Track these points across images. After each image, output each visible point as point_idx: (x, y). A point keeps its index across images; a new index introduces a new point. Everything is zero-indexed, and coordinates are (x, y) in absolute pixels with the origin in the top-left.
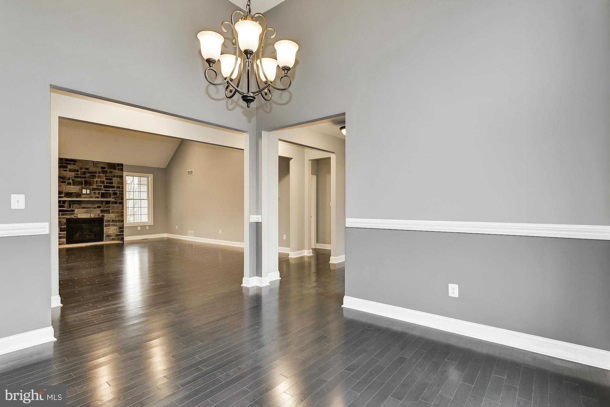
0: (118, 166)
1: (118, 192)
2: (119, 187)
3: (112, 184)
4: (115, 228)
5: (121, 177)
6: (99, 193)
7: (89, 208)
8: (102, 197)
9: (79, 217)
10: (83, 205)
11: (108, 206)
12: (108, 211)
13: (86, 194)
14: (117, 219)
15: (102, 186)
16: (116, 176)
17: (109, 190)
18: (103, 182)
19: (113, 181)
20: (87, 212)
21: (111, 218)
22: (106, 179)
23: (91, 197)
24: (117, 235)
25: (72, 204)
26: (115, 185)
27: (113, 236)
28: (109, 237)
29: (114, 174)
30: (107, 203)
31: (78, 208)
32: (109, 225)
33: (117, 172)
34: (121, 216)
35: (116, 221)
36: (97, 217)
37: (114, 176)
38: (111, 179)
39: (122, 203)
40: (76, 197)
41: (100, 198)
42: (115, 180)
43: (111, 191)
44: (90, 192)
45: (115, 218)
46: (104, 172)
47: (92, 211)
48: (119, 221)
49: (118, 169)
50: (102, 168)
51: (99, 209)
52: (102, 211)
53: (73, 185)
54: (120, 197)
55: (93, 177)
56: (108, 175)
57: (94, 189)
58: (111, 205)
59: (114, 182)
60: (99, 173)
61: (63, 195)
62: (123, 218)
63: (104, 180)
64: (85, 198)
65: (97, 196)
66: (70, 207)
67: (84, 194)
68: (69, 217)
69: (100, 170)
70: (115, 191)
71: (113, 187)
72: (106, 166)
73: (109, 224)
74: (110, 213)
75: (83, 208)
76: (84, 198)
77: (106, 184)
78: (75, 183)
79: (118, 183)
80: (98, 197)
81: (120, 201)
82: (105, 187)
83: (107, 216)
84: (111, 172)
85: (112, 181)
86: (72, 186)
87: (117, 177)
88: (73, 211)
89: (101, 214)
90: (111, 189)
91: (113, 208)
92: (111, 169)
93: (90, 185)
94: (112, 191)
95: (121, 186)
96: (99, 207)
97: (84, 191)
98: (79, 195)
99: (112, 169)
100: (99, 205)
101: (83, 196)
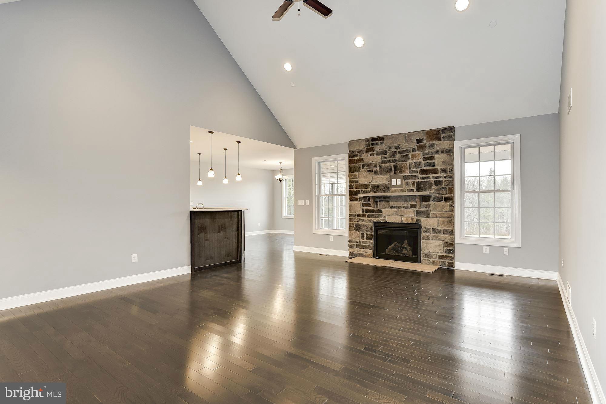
0: (443, 132)
1: (443, 179)
2: (444, 171)
3: (434, 166)
4: (438, 243)
5: (450, 152)
6: (413, 184)
7: (399, 207)
8: (418, 190)
9: (388, 221)
10: (392, 203)
11: (427, 205)
12: (427, 214)
13: (397, 186)
14: (441, 228)
15: (419, 171)
16: (440, 152)
17: (428, 178)
18: (418, 165)
19: (436, 161)
20: (396, 214)
21: (431, 225)
22: (425, 159)
23: (402, 191)
24: (441, 257)
25: (379, 202)
26: (439, 168)
27: (434, 256)
28: (427, 257)
29: (436, 148)
30: (426, 199)
31: (386, 208)
32: (428, 238)
33: (443, 144)
34: (447, 222)
35: (440, 232)
36: (410, 222)
37: (437, 152)
38: (431, 158)
39: (450, 200)
40: (384, 191)
41: (415, 191)
42: (439, 159)
43: (432, 178)
44: (402, 182)
45: (438, 225)
46: (420, 148)
47: (404, 213)
48: (445, 232)
49: (443, 137)
50: (419, 141)
51: (413, 210)
52: (418, 213)
53: (381, 174)
54: (447, 187)
55: (405, 158)
56: (427, 151)
57: (406, 178)
58: (431, 203)
59: (436, 163)
60: (414, 150)
61: (369, 190)
62: (454, 227)
63: (422, 160)
64: (395, 192)
65: (411, 188)
66: (377, 207)
67: (394, 187)
68: (375, 219)
69: (414, 145)
70: (438, 177)
71: (435, 171)
72: (424, 137)
73: (428, 236)
74: (429, 217)
75: (392, 207)
76: (392, 192)
77: (424, 168)
78: (384, 171)
79: (444, 163)
80: (412, 190)
81: (448, 195)
82: (423, 172)
83: (427, 223)
84: (432, 146)
85: (433, 161)
86: (379, 176)
87: (442, 152)
88: (380, 211)
89: (416, 218)
90: (431, 176)
91: (435, 207)
92: (431, 140)
93: (401, 172)
94: (434, 178)
95: (449, 167)
96: (413, 206)
97: (394, 182)
98: (387, 188)
99: (433, 140)
100: (413, 203)
101: (392, 189)
